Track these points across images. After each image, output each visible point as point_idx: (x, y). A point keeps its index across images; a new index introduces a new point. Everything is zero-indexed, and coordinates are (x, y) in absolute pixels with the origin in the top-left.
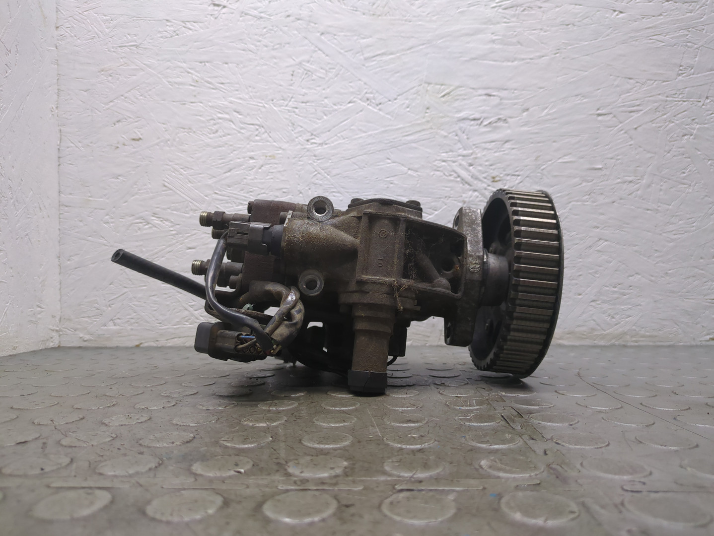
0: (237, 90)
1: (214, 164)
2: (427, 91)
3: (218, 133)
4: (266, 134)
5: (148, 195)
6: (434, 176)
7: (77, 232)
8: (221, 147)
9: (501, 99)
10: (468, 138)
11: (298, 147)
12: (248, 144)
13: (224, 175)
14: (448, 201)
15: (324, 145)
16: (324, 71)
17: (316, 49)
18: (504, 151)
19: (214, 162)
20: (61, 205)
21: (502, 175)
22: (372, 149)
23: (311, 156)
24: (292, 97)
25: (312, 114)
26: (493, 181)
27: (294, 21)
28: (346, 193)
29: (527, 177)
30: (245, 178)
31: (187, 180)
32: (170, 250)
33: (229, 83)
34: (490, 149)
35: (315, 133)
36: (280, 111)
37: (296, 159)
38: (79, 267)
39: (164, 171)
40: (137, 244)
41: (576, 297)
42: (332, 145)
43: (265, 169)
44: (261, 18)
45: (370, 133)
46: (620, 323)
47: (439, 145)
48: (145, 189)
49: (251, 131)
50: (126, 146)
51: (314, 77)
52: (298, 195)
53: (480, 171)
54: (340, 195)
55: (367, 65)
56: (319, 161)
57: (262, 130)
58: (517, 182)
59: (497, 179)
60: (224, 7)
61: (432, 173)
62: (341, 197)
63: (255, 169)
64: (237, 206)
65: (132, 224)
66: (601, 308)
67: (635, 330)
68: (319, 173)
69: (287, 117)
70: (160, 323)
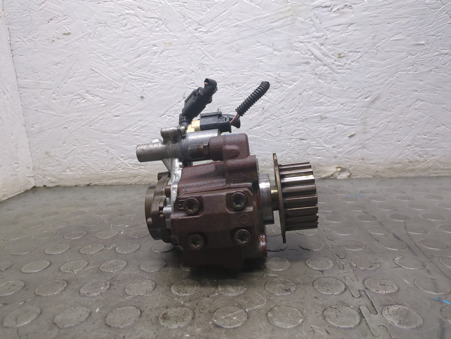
1: (126, 51)
3: (127, 26)
4: (164, 25)
5: (81, 77)
6: (294, 54)
7: (34, 107)
8: (130, 37)
10: (320, 23)
11: (189, 35)
12: (151, 34)
13: (135, 60)
14: (304, 74)
15: (208, 32)
18: (349, 32)
19: (126, 50)
20: (20, 87)
21: (346, 52)
22: (246, 34)
23: (199, 42)
26: (339, 57)
28: (227, 71)
29: (365, 53)
30: (151, 62)
31: (108, 65)
32: (102, 118)
35: (201, 23)
36: (173, 6)
37: (188, 45)
38: (40, 132)
39: (90, 58)
40: (78, 114)
41: (396, 143)
42: (215, 32)
43: (165, 54)
45: (243, 21)
47: (298, 30)
48: (78, 73)
49: (153, 24)
50: (60, 39)
52: (191, 73)
53: (329, 50)
54: (223, 72)
56: (205, 46)
57: (161, 23)
58: (358, 57)
59: (342, 55)
61: (292, 53)
62: (223, 73)
63: (158, 54)
64: (147, 84)
65: (72, 99)
66: (414, 150)
68: (206, 56)
69: (179, 10)
70: (102, 169)
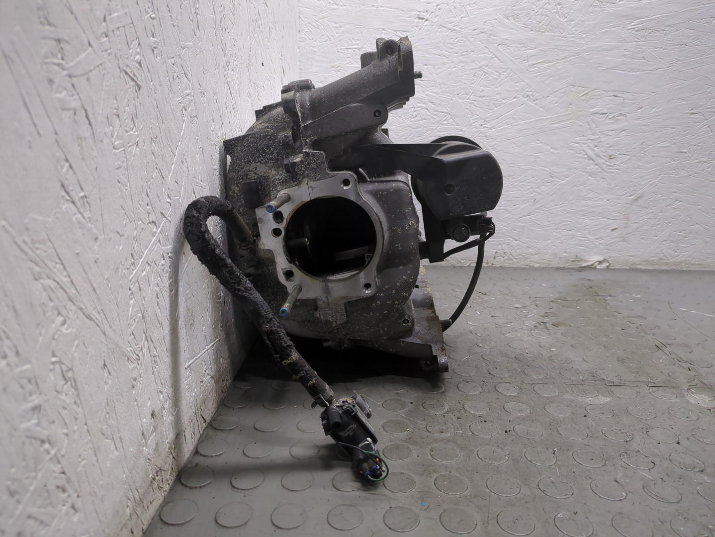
0: (433, 86)
2: (572, 91)
9: (624, 100)
16: (498, 74)
17: (494, 57)
24: (473, 93)
25: (486, 105)
27: (479, 34)
33: (427, 80)
34: (611, 136)
44: (454, 30)
46: (679, 255)
51: (490, 78)
55: (530, 70)
60: (427, 20)
67: (689, 260)
